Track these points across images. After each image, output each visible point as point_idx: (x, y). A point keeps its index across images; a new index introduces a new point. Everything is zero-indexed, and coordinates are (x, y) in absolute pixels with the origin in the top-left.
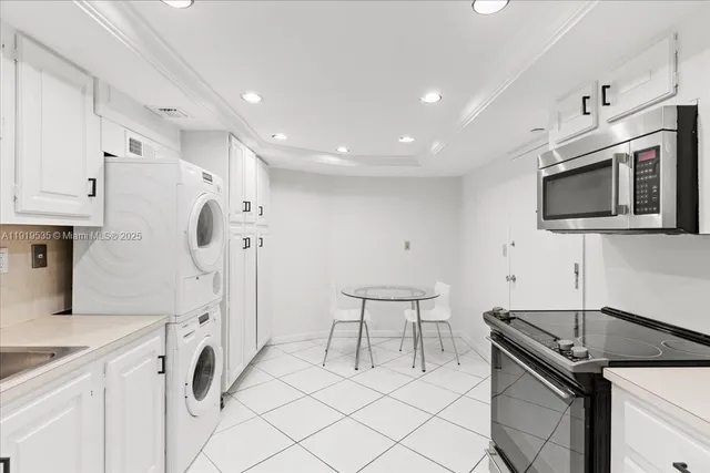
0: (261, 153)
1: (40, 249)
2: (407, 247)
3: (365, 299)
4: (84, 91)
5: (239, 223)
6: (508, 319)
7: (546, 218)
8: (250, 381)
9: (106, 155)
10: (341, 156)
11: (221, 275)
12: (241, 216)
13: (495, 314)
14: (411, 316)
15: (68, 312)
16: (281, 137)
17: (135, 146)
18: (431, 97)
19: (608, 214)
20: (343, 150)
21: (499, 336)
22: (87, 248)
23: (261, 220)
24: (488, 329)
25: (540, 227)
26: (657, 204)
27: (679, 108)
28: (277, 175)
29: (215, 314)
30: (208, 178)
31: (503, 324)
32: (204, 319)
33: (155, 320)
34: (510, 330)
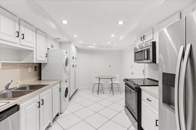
0: (76, 46)
1: (35, 67)
2: (110, 66)
3: (100, 78)
4: (45, 37)
5: (72, 62)
6: (128, 80)
7: (135, 60)
8: (74, 97)
9: (48, 49)
10: (94, 46)
11: (69, 72)
12: (72, 60)
13: (125, 79)
14: (110, 82)
15: (41, 80)
16: (80, 42)
17: (52, 46)
18: (113, 35)
19: (143, 60)
20: (94, 45)
21: (126, 84)
22: (44, 67)
23: (76, 61)
24: (124, 83)
25: (134, 62)
26: (149, 58)
27: (153, 42)
28: (79, 50)
29: (68, 81)
30: (67, 53)
31: (127, 81)
32: (66, 82)
33: (58, 81)
34: (128, 82)
